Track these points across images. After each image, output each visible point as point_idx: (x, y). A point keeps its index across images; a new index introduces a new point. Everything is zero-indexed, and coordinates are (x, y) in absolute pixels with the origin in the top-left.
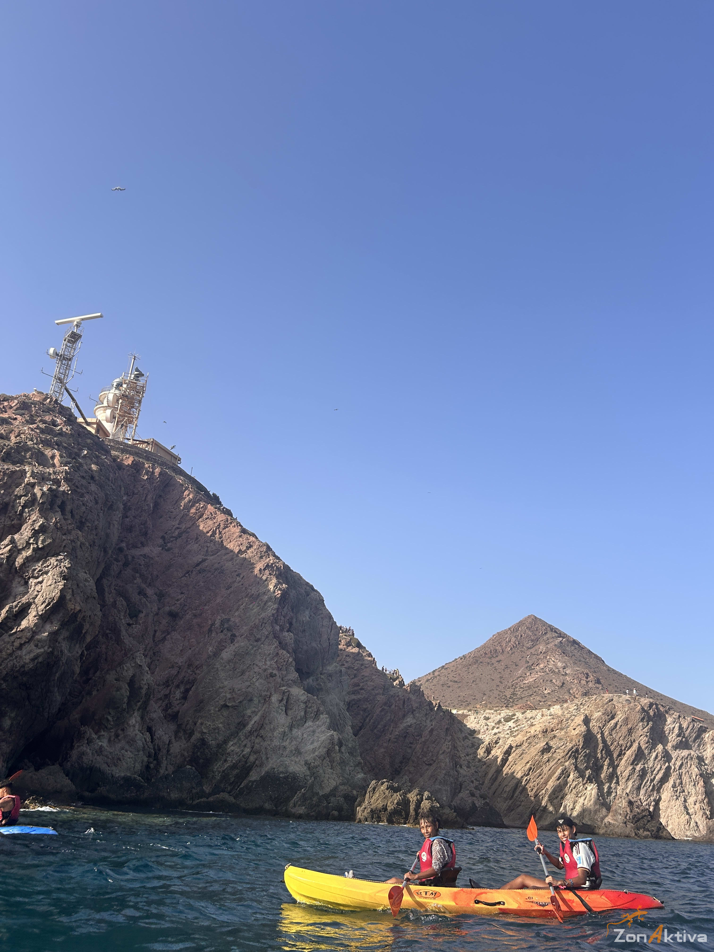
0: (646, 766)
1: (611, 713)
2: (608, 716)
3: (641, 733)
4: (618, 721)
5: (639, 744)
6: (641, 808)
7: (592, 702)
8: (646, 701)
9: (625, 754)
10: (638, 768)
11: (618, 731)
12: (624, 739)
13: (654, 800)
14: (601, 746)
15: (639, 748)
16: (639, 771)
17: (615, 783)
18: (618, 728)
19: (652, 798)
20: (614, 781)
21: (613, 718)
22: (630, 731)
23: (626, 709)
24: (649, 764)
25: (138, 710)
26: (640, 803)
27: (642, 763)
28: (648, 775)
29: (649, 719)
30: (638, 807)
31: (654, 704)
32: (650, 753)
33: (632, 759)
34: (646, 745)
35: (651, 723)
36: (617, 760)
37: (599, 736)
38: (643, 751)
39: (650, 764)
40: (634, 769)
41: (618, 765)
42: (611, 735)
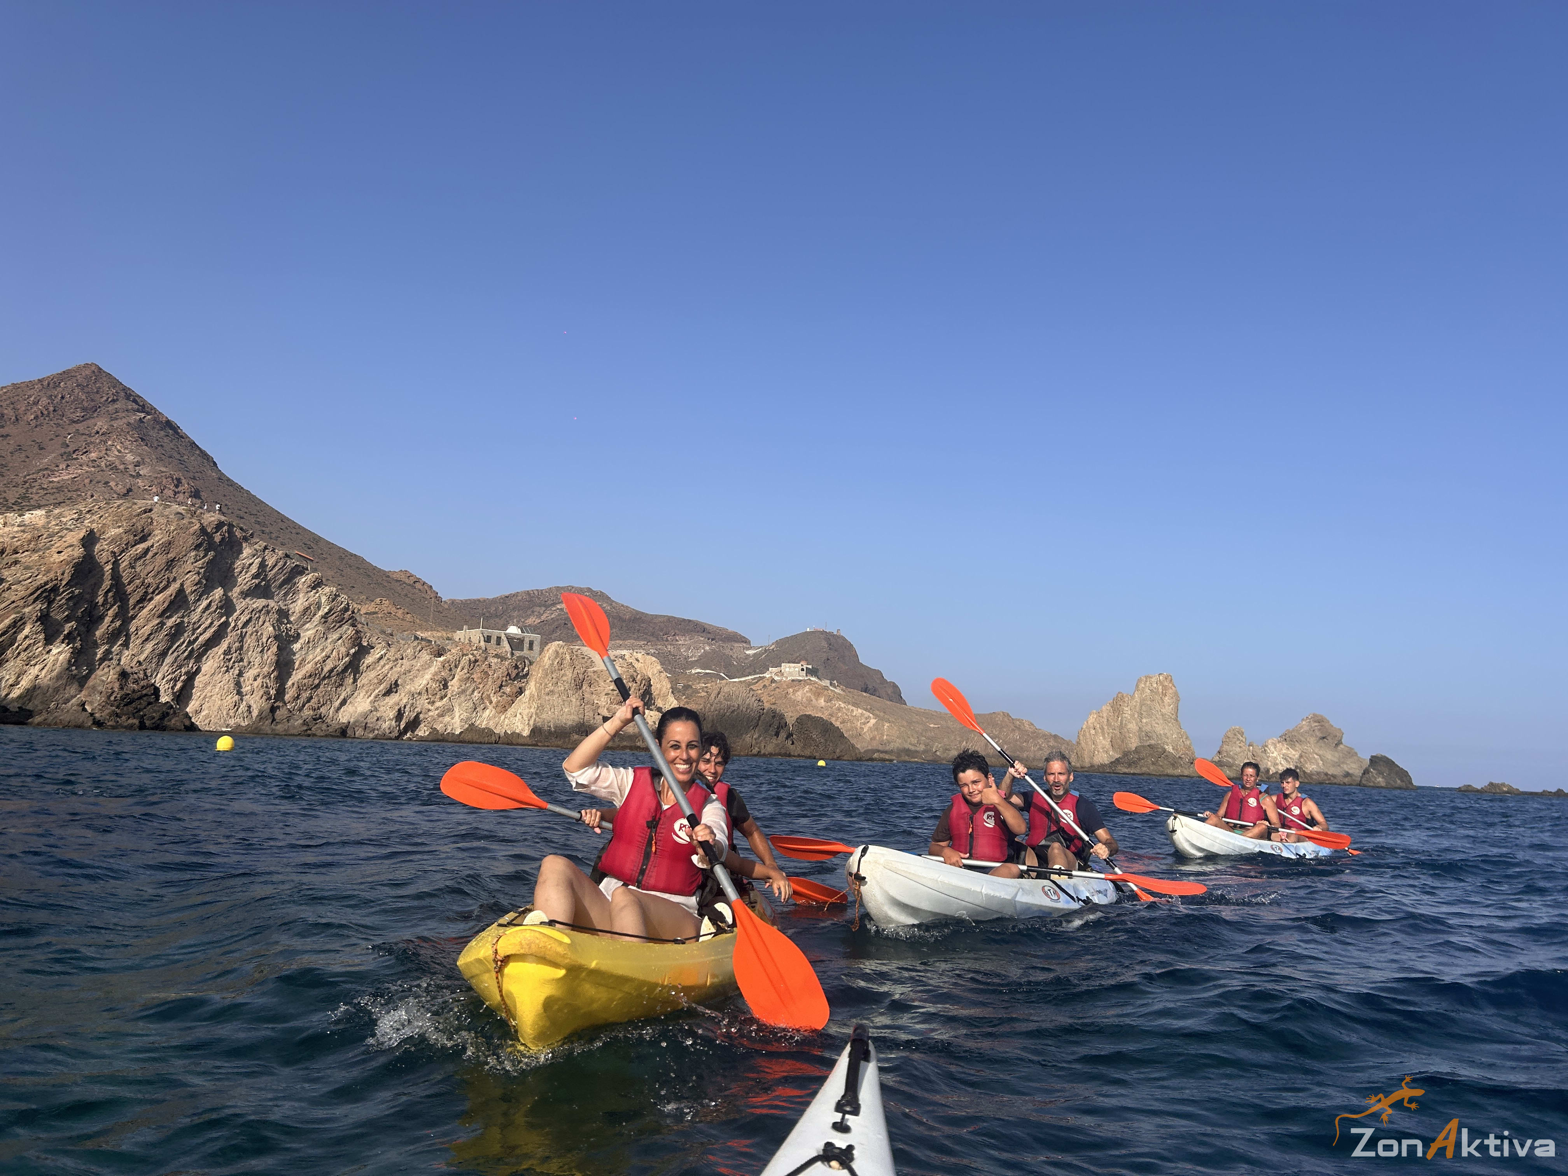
0: (186, 620)
1: (143, 531)
2: (135, 536)
3: (190, 568)
4: (152, 546)
5: (182, 585)
6: (142, 683)
7: (110, 510)
8: (213, 519)
9: (151, 599)
10: (170, 622)
11: (147, 562)
12: (155, 576)
13: (186, 673)
14: (107, 583)
15: (181, 591)
16: (171, 628)
17: (121, 645)
18: (148, 557)
19: (183, 670)
20: (120, 643)
21: (144, 539)
22: (170, 564)
23: (172, 528)
24: (192, 616)
26: (141, 676)
27: (180, 615)
28: (186, 635)
29: (211, 546)
30: (136, 682)
31: (225, 525)
32: (199, 600)
33: (162, 608)
34: (194, 588)
35: (211, 554)
36: (134, 608)
37: (108, 567)
38: (186, 596)
39: (194, 617)
40: (162, 624)
41: (133, 618)
42: (133, 567)
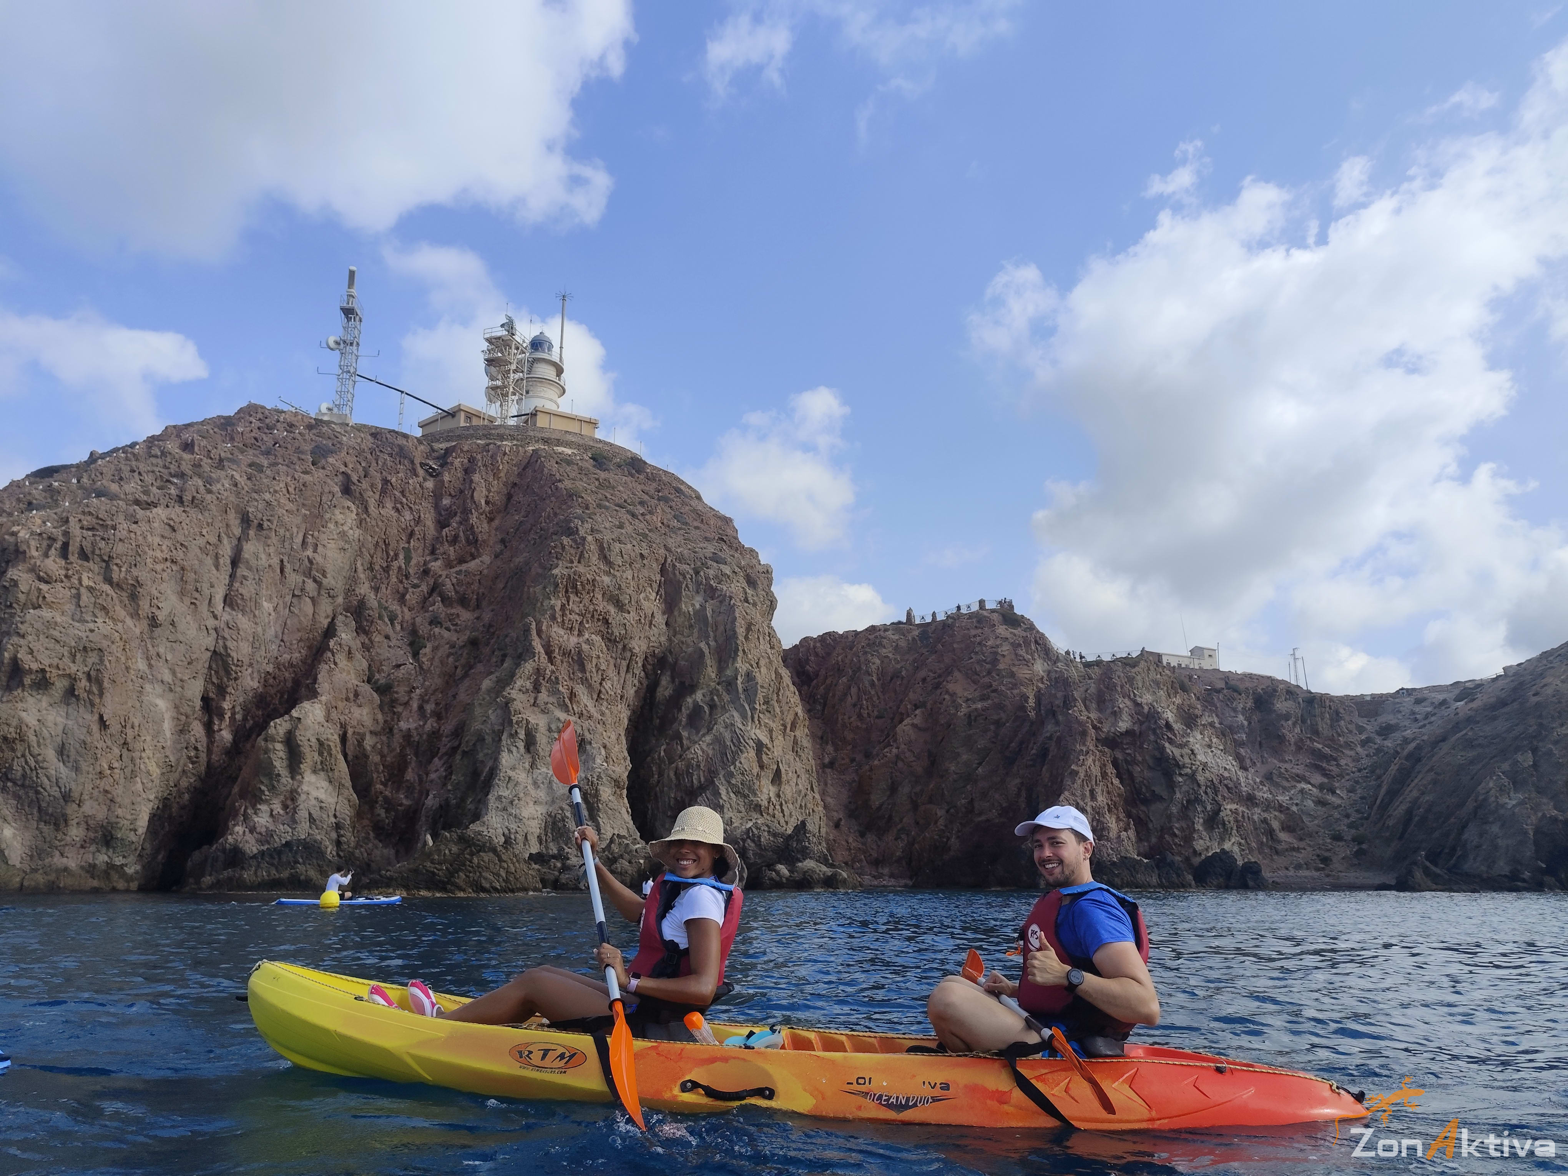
25: (315, 772)
